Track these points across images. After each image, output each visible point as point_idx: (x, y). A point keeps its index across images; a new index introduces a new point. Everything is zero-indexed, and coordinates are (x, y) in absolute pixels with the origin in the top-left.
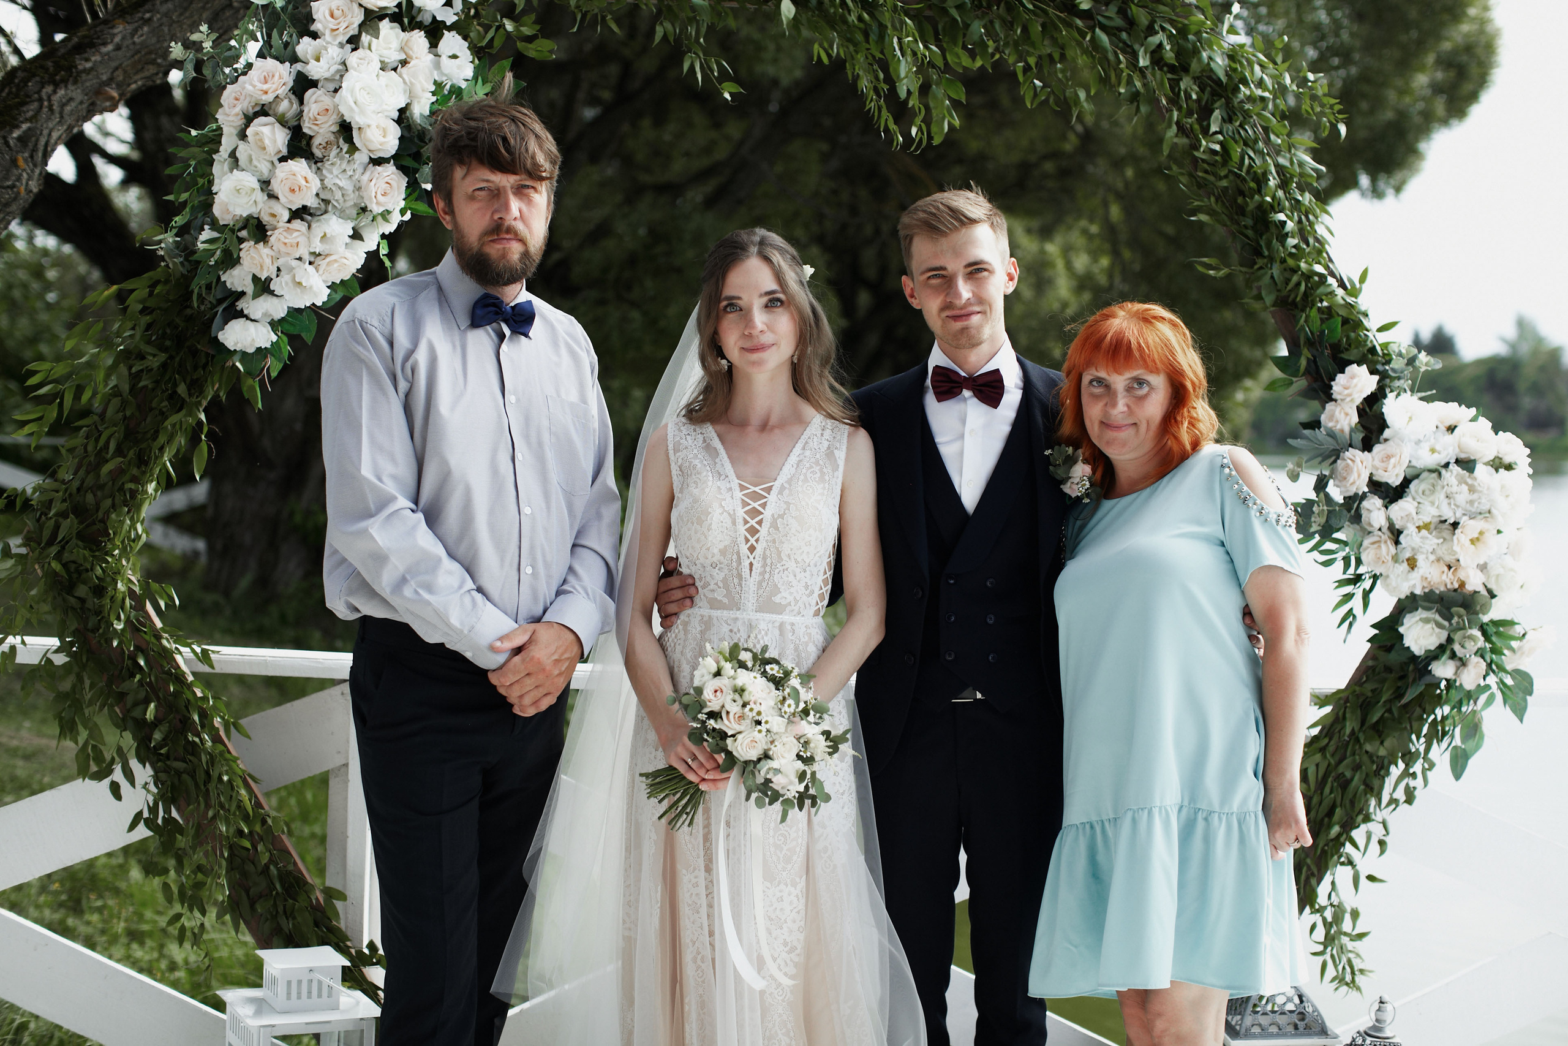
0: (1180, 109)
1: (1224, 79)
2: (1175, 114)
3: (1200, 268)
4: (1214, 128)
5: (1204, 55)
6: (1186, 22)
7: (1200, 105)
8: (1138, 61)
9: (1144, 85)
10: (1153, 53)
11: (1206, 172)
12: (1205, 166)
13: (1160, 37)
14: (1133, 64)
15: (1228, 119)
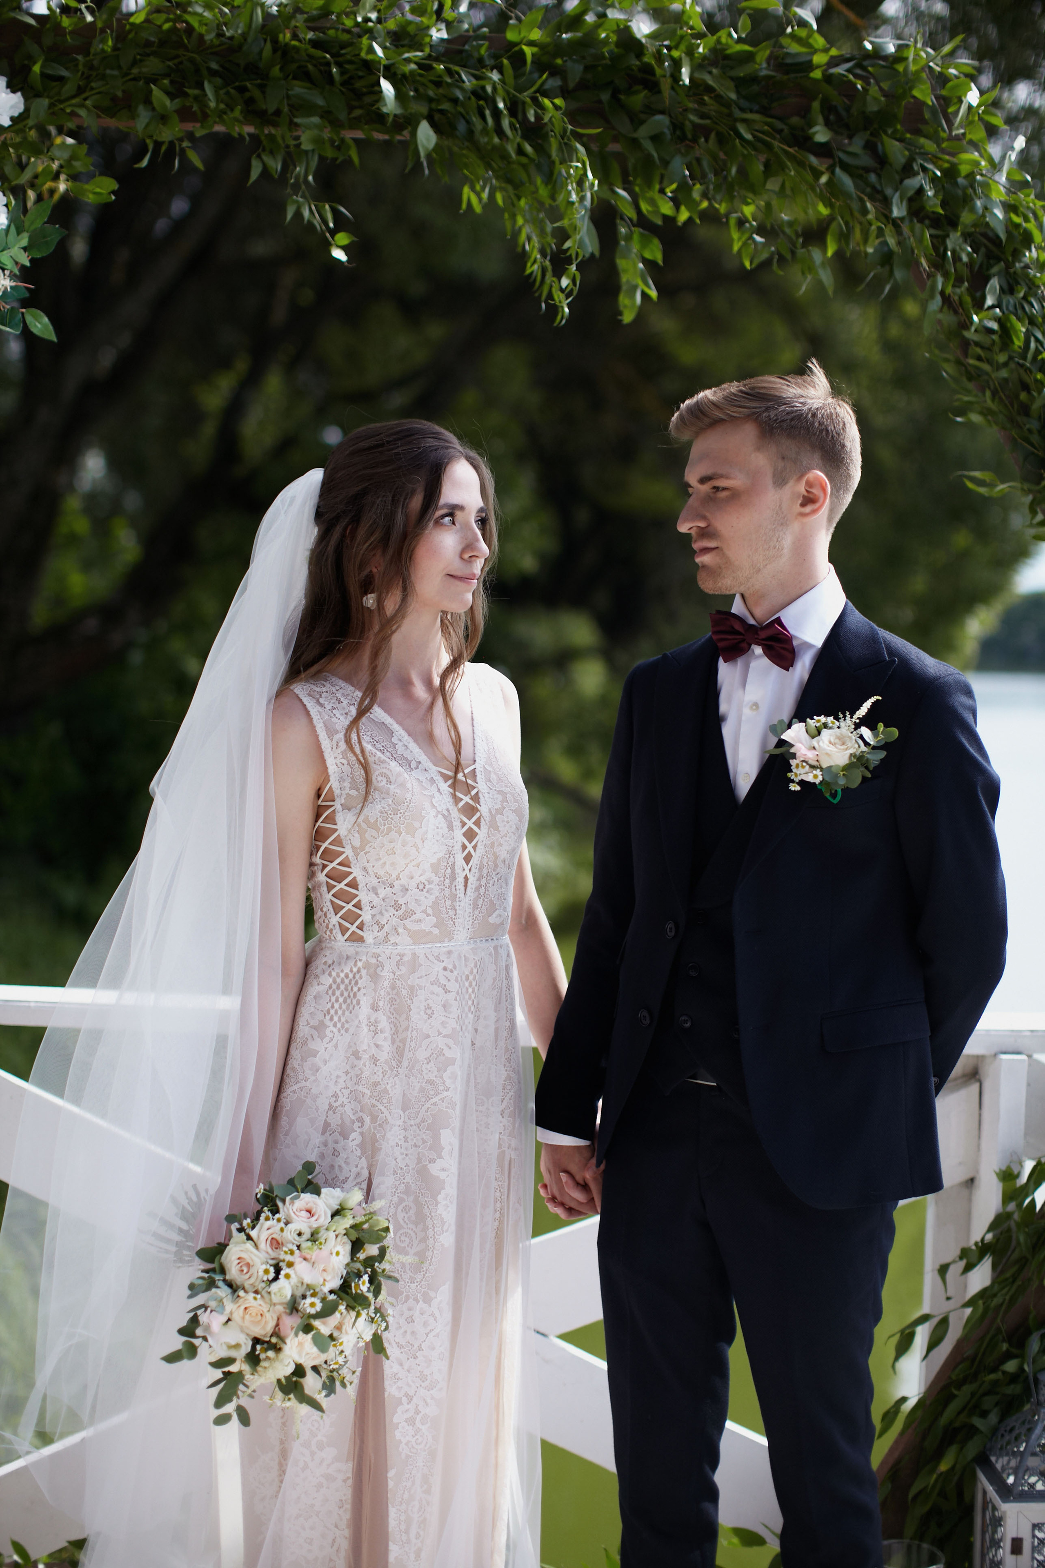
0: (946, 275)
1: (1003, 236)
2: (940, 280)
3: (970, 485)
4: (989, 302)
5: (979, 203)
6: (955, 160)
7: (971, 271)
8: (891, 211)
9: (899, 243)
10: (911, 200)
11: (979, 358)
12: (978, 350)
13: (919, 180)
14: (885, 215)
15: (1009, 289)
